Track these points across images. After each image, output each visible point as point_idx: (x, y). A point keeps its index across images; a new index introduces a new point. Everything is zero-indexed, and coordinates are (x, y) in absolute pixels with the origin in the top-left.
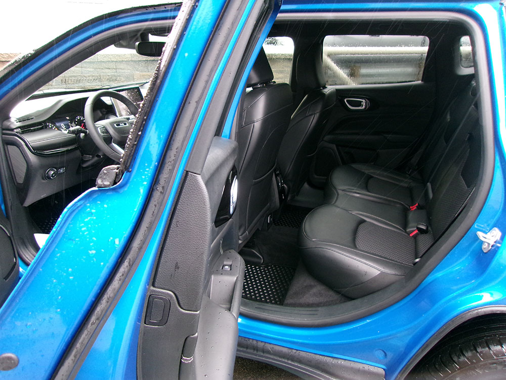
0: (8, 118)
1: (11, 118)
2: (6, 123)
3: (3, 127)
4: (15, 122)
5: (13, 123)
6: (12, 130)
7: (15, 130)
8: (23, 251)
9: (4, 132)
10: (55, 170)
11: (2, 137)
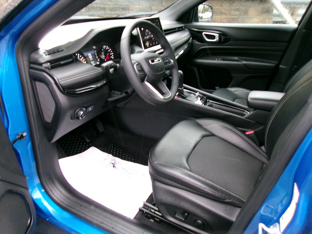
0: (36, 49)
1: (40, 49)
2: (34, 56)
3: (31, 60)
4: (44, 55)
5: (41, 56)
6: (41, 64)
7: (44, 65)
8: (50, 186)
9: (32, 65)
10: (84, 109)
11: (29, 72)
